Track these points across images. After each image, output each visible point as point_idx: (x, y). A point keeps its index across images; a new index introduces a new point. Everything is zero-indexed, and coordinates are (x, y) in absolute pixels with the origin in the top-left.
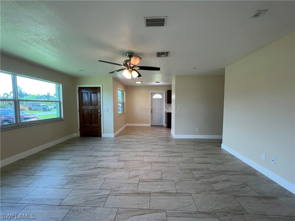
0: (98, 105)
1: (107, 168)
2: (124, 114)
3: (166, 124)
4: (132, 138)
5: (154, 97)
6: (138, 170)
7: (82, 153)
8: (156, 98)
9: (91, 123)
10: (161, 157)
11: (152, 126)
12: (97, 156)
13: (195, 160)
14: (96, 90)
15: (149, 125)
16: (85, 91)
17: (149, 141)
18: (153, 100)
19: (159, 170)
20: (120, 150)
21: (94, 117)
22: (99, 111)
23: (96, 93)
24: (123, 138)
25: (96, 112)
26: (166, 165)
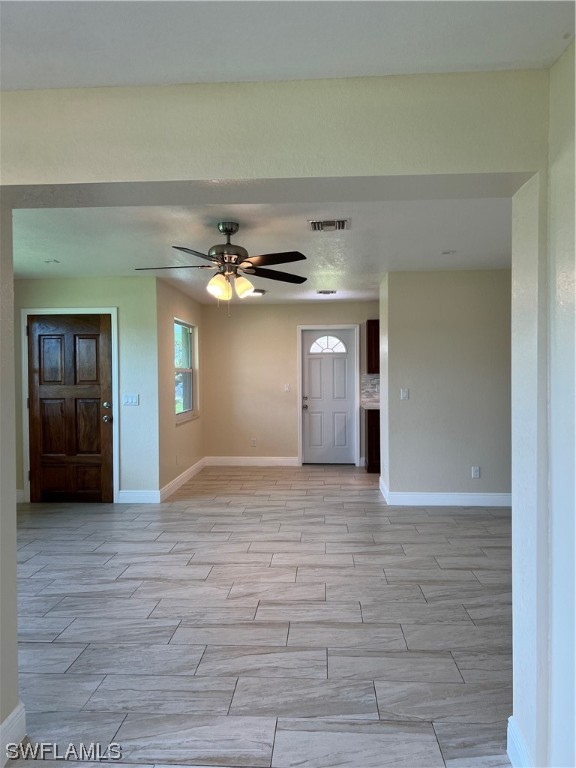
0: (102, 381)
1: (158, 579)
2: (195, 417)
3: (363, 459)
4: (228, 505)
5: (315, 348)
6: (257, 583)
7: (61, 546)
8: (322, 354)
9: (73, 448)
10: (330, 554)
11: (307, 467)
12: (115, 554)
13: (442, 561)
14: (95, 326)
15: (295, 461)
16: (52, 328)
17: (293, 514)
18: (310, 359)
19: (320, 583)
20: (190, 537)
21: (86, 426)
22: (105, 404)
23: (95, 337)
24: (193, 506)
25: (95, 409)
26: (344, 572)
